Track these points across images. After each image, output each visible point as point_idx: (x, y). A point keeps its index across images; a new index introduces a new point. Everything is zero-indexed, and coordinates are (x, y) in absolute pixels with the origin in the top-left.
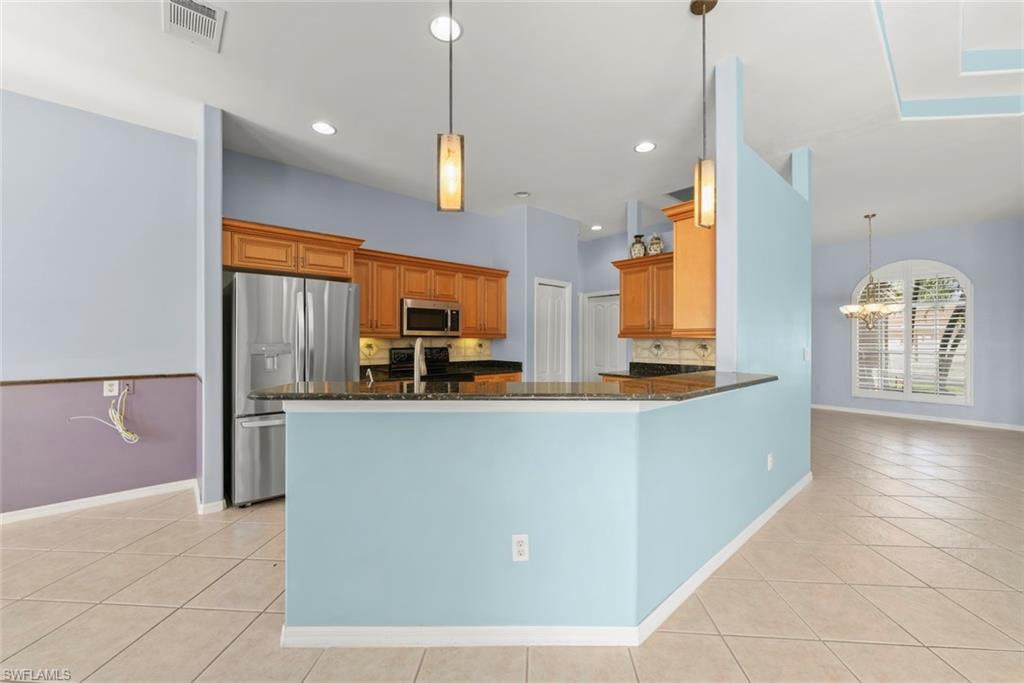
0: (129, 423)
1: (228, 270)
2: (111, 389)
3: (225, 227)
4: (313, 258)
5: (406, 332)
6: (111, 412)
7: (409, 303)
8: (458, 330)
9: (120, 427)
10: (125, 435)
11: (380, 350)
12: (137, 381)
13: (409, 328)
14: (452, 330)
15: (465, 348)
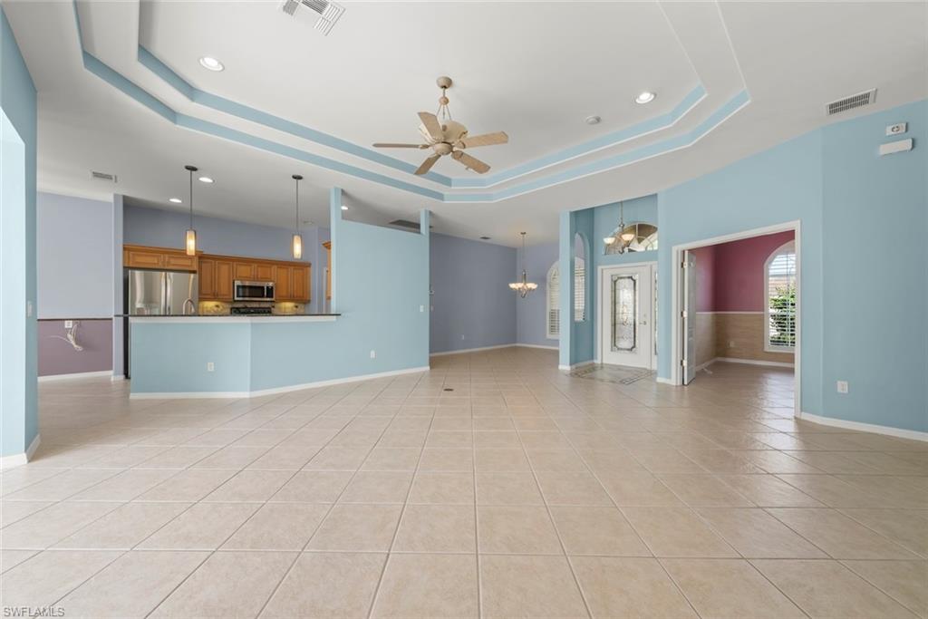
0: (78, 341)
1: (126, 269)
2: (68, 325)
3: (125, 249)
4: (173, 261)
5: (236, 299)
6: (69, 336)
7: (237, 283)
8: (272, 297)
9: (73, 343)
10: (76, 346)
11: (224, 308)
12: (82, 322)
13: (238, 296)
14: (267, 297)
15: (285, 308)
